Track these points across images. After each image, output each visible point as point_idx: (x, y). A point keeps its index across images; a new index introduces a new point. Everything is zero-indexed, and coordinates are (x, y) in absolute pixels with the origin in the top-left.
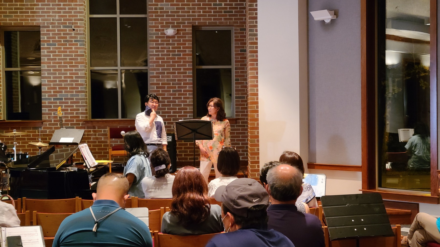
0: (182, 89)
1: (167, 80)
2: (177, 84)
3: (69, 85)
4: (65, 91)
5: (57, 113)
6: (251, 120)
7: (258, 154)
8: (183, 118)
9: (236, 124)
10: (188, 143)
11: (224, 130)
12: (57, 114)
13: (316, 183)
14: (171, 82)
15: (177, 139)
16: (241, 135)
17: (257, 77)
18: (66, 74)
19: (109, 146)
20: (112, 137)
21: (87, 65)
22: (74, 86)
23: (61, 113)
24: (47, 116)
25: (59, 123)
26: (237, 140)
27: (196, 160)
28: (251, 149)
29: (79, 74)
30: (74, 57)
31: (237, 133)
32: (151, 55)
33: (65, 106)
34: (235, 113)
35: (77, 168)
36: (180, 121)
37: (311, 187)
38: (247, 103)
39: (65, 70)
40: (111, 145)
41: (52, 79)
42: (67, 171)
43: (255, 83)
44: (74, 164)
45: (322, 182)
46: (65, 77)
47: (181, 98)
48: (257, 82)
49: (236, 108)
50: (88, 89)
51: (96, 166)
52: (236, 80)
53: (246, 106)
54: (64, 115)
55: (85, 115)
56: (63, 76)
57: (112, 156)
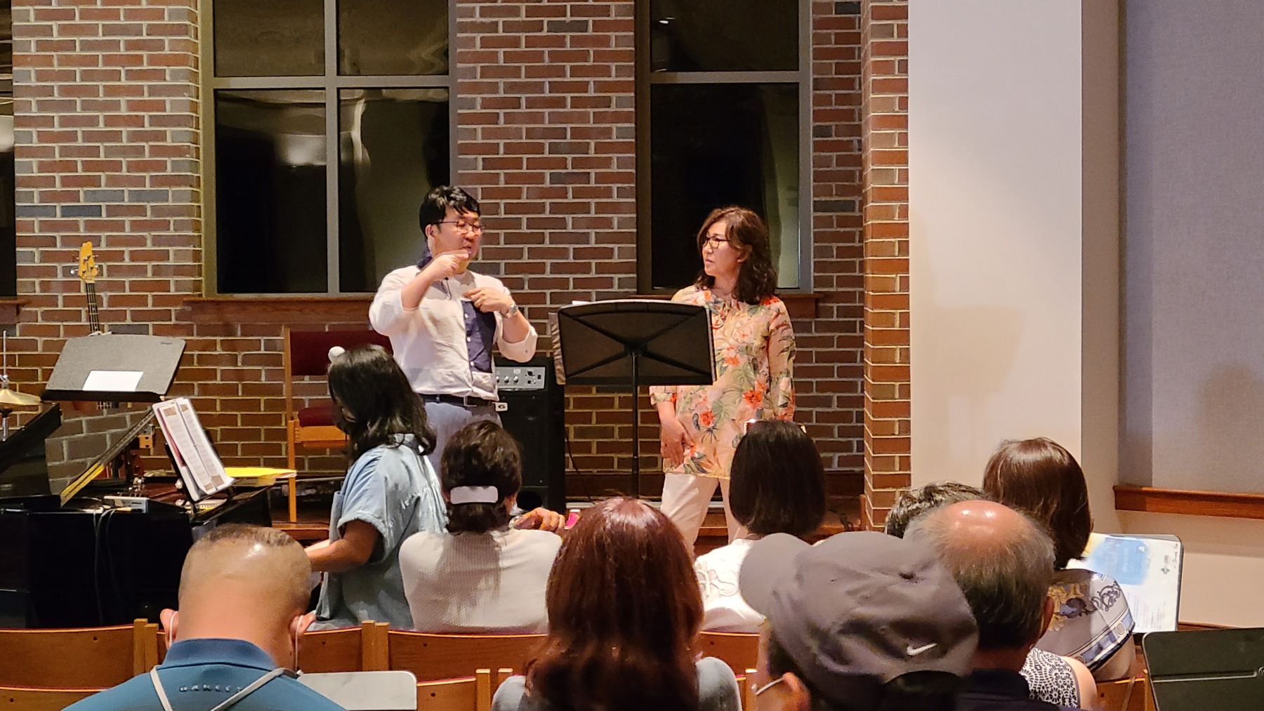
0: (593, 172)
1: (530, 133)
2: (572, 148)
3: (125, 151)
4: (108, 177)
5: (77, 267)
6: (877, 303)
7: (906, 444)
8: (593, 292)
9: (818, 319)
10: (616, 396)
11: (765, 344)
12: (76, 275)
13: (1137, 572)
14: (547, 142)
15: (564, 379)
16: (836, 365)
17: (903, 122)
18: (116, 105)
19: (289, 406)
20: (298, 370)
21: (200, 71)
22: (147, 157)
23: (92, 268)
24: (37, 281)
25: (84, 310)
26: (822, 387)
27: (641, 470)
28: (876, 427)
29: (168, 106)
30: (145, 37)
31: (821, 357)
32: (464, 28)
33: (112, 241)
34: (813, 274)
35: (145, 499)
36: (576, 303)
37: (1118, 592)
38: (861, 229)
39: (109, 91)
40: (297, 404)
41: (57, 129)
42: (105, 510)
43: (896, 147)
44: (140, 481)
45: (1163, 570)
46: (110, 121)
47: (585, 208)
48: (904, 139)
49: (819, 252)
50: (205, 170)
51: (226, 491)
52: (818, 132)
53: (860, 244)
54: (105, 278)
55: (192, 279)
56: (101, 115)
57: (299, 447)
